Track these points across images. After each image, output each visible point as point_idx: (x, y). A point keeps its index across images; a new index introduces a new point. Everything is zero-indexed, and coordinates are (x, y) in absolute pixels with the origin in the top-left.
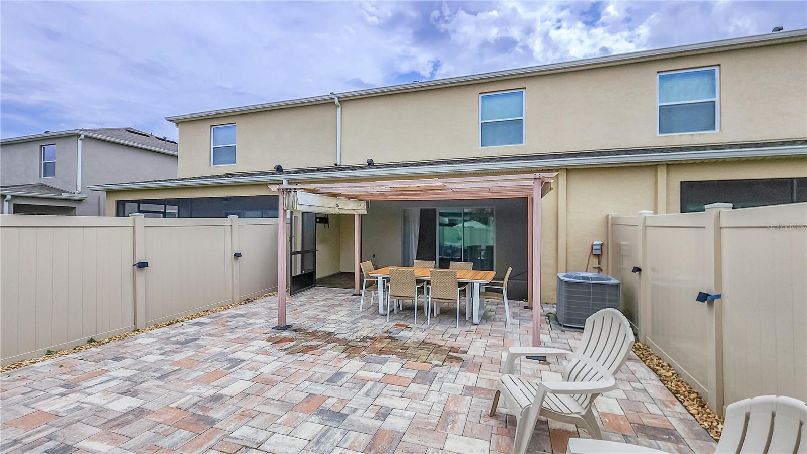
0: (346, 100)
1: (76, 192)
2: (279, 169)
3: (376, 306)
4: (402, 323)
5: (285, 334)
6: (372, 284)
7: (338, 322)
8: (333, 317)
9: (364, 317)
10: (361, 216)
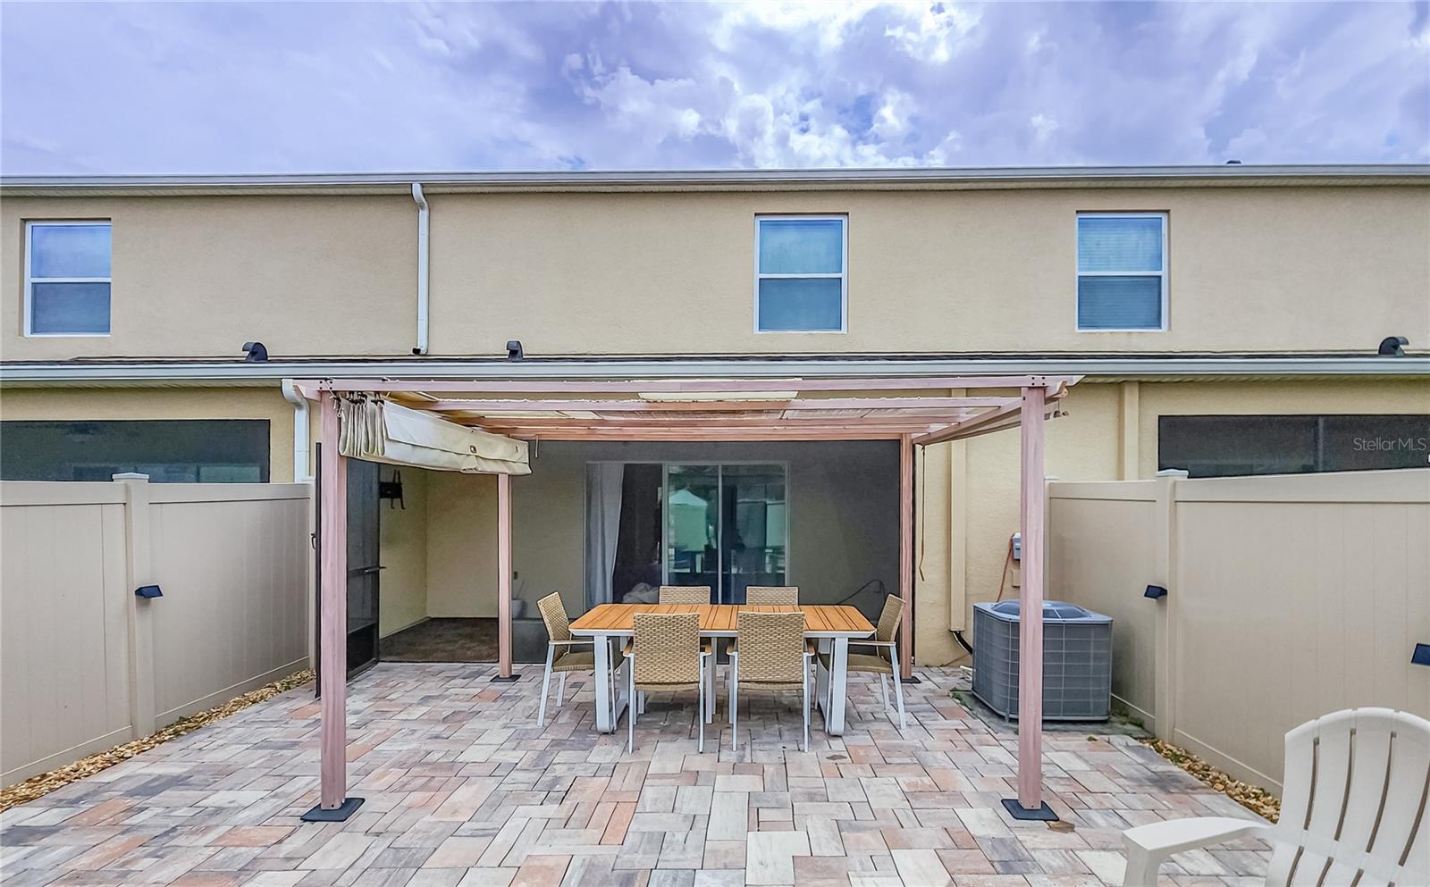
0: (442, 193)
2: (258, 352)
3: (587, 709)
6: (581, 651)
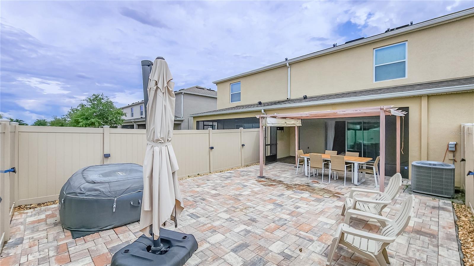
0: (293, 63)
1: (181, 117)
2: (260, 103)
4: (316, 181)
5: (263, 179)
7: (285, 178)
8: (284, 175)
9: (298, 177)
10: (299, 127)
